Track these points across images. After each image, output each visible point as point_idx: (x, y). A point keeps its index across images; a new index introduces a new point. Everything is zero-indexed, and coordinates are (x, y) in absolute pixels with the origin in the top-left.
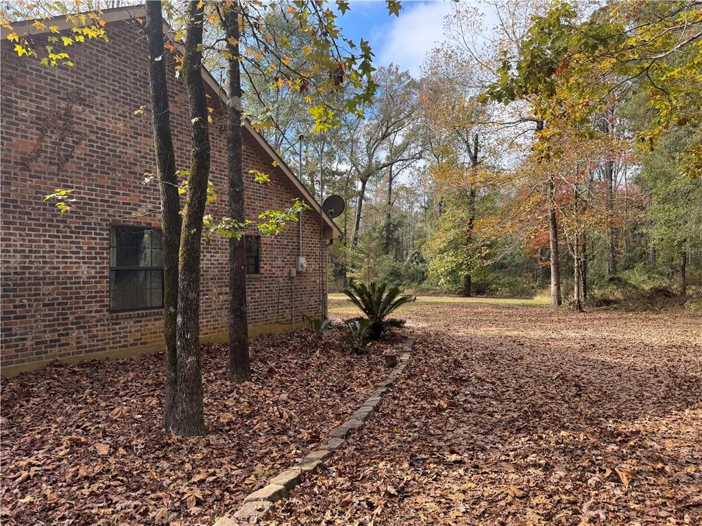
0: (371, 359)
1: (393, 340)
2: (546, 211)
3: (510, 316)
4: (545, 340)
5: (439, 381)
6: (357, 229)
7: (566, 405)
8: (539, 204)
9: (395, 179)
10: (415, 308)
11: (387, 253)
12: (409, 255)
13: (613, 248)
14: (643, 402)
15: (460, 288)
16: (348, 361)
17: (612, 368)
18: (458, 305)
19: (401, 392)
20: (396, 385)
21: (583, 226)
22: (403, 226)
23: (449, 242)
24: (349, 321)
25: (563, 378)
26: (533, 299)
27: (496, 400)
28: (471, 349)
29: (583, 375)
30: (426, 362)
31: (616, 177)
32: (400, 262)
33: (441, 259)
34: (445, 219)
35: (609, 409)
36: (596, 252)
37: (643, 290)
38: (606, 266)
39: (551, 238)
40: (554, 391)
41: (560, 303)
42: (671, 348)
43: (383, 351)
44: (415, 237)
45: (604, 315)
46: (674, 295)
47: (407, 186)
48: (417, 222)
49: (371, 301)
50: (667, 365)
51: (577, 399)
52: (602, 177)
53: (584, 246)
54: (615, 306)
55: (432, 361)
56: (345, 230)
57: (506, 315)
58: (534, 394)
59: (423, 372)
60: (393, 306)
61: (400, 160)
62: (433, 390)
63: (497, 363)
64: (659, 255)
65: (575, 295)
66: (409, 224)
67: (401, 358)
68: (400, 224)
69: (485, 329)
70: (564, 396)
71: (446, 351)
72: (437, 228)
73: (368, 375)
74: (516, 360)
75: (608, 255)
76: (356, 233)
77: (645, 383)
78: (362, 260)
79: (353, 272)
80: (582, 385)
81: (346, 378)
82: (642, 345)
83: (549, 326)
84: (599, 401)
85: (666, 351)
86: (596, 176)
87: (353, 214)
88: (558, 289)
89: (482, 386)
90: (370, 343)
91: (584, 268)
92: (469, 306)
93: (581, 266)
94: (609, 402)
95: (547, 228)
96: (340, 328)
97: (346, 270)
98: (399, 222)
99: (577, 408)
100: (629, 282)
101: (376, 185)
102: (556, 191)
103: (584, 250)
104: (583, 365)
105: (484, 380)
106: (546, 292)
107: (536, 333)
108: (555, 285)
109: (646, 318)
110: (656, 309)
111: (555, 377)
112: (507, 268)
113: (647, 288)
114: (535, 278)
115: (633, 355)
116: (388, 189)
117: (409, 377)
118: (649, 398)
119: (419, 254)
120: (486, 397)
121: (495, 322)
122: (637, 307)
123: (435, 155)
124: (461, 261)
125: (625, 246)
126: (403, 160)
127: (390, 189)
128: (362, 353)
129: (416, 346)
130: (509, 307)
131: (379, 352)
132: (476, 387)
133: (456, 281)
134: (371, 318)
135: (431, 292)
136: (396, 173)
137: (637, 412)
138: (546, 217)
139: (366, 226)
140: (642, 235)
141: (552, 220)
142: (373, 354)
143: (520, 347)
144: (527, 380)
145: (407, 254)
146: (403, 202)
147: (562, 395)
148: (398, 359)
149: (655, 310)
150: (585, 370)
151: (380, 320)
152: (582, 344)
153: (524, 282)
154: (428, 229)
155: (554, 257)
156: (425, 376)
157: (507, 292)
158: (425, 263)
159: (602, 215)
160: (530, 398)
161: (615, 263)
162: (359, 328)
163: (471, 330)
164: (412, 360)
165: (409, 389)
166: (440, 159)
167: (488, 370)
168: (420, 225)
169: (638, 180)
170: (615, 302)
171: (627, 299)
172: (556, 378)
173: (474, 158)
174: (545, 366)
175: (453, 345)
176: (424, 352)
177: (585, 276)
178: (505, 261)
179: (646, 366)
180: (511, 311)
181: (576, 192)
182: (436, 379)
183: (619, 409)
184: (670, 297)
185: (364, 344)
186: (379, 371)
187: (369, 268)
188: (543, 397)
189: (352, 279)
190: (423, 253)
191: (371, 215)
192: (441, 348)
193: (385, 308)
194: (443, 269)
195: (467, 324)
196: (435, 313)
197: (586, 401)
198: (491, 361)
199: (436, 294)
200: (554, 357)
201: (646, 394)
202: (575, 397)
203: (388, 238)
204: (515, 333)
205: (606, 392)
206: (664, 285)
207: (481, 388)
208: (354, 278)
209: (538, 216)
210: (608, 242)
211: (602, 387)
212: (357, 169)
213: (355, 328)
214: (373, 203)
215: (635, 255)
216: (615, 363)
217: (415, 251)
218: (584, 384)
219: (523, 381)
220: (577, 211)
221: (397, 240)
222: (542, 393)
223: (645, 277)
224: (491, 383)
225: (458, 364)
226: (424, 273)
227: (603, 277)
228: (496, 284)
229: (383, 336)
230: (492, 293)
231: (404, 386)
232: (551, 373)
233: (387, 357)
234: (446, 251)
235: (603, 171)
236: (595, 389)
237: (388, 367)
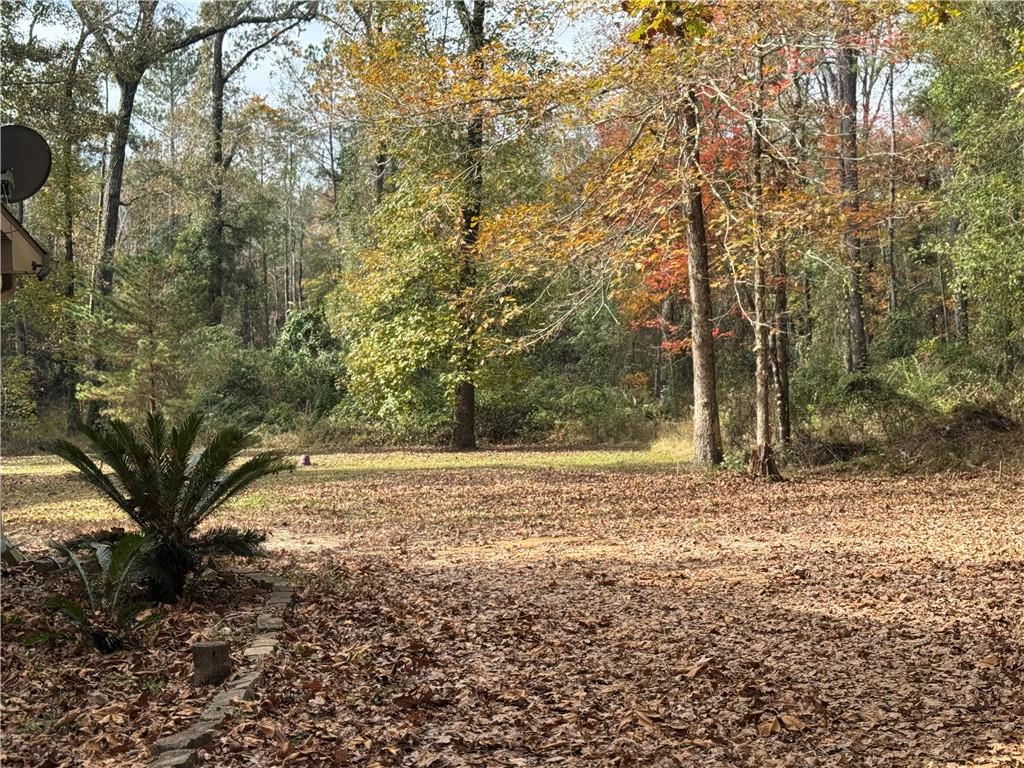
0: (148, 662)
1: (226, 595)
2: (676, 191)
3: (582, 501)
4: (675, 566)
5: (360, 714)
6: (110, 240)
7: (717, 751)
8: (656, 170)
9: (233, 82)
10: (302, 493)
11: (216, 319)
12: (288, 324)
13: (858, 296)
14: (920, 725)
15: (444, 424)
16: (67, 678)
17: (848, 635)
18: (433, 477)
19: (240, 758)
20: (224, 740)
21: (774, 235)
22: (265, 233)
23: (408, 285)
24: (74, 545)
25: (714, 673)
26: (649, 448)
27: (527, 752)
28: (466, 606)
29: (770, 662)
30: (326, 658)
31: (867, 94)
32: (258, 346)
33: (385, 336)
34: (393, 212)
35: (831, 753)
36: (815, 309)
37: (936, 412)
38: (843, 349)
39: (691, 270)
40: (688, 714)
41: (717, 457)
42: (1001, 571)
43: (189, 635)
44: (307, 269)
45: (834, 487)
46: (1013, 424)
47: (273, 103)
48: (310, 221)
49: (149, 477)
50: (986, 618)
51: (749, 731)
52: (831, 95)
53: (782, 293)
54: (864, 459)
55: (344, 652)
56: (70, 245)
57: (571, 501)
58: (634, 724)
59: (313, 688)
60: (223, 488)
61: (248, 20)
62: (339, 741)
63: (536, 642)
64: (978, 314)
65: (759, 433)
66: (285, 227)
67: (248, 651)
68: (255, 227)
69: (510, 545)
70: (714, 726)
71: (391, 619)
72: (370, 238)
73: (133, 715)
74: (591, 629)
75: (845, 317)
76: (108, 255)
77: (927, 671)
78: (129, 342)
79: (98, 384)
80: (766, 689)
81: (58, 731)
82: (928, 566)
83: (689, 524)
84: (806, 730)
85: (986, 578)
86: (815, 91)
87: (96, 191)
88: (714, 417)
89: (489, 717)
90: (148, 613)
91: (782, 356)
92: (471, 477)
93: (774, 349)
94: (834, 731)
95: (680, 242)
96: (44, 568)
97: (78, 378)
98: (253, 220)
99: (746, 757)
100: (900, 391)
101: (171, 99)
102: (703, 131)
103: (782, 304)
104: (773, 632)
105: (494, 697)
106: (683, 427)
107: (649, 548)
108: (705, 405)
109: (942, 490)
110: (969, 464)
111: (694, 670)
112: (578, 359)
113: (944, 405)
114: (653, 389)
115: (903, 596)
116: (210, 111)
117: (268, 710)
118: (936, 712)
119: (317, 321)
120: (497, 747)
121: (539, 523)
122: (920, 461)
123: (357, 11)
124: (443, 341)
125: (891, 291)
126: (256, 21)
127: (218, 113)
128: (118, 645)
129: (300, 611)
130: (581, 475)
131: (177, 639)
132: (471, 720)
133: (431, 404)
134: (150, 531)
135: (357, 439)
136: (235, 61)
137: (903, 754)
138: (677, 207)
139: (141, 233)
140: (931, 259)
141: (692, 217)
142: (156, 646)
143: (606, 591)
144: (617, 685)
145: (281, 322)
146: (262, 155)
147: (710, 721)
148: (236, 655)
149: (966, 468)
150: (776, 646)
151: (181, 536)
152: (773, 572)
153: (626, 401)
154: (344, 243)
155: (700, 325)
156: (318, 700)
157: (578, 432)
158: (339, 348)
159: (824, 205)
160: (623, 739)
161: (864, 338)
162: (106, 567)
163: (470, 552)
164: (282, 656)
165: (266, 745)
166: (374, 25)
167: (509, 667)
168: (319, 230)
169: (923, 106)
170: (865, 448)
171: (897, 438)
172: (698, 674)
173: (475, 27)
174: (670, 641)
175: (413, 598)
176: (322, 626)
177: (786, 378)
178: (572, 340)
179: (934, 623)
180: (585, 487)
181: (758, 138)
182: (353, 707)
183: (857, 749)
184: (1004, 429)
185: (127, 617)
186: (170, 699)
187: (156, 368)
188: (657, 734)
189: (96, 405)
190: (331, 317)
191: (156, 194)
192: (377, 611)
193: (196, 498)
194: (390, 368)
195: (458, 531)
196: (367, 503)
197: (773, 733)
198: (520, 636)
199: (371, 445)
200: (695, 614)
201: (929, 701)
202: (742, 724)
203: (217, 271)
204: (594, 551)
205: (825, 704)
206: (989, 397)
207: (485, 721)
208: (105, 404)
209: (656, 204)
210: (848, 280)
211: (817, 691)
212: (102, 42)
213: (93, 566)
214: (165, 158)
215: (919, 315)
216: (856, 620)
217: (305, 312)
218: (769, 685)
219: (606, 689)
220: (760, 192)
221: (246, 278)
222: (656, 720)
223: (941, 377)
224: (515, 703)
225: (422, 656)
226: (332, 380)
227: (835, 378)
228: (548, 407)
229: (194, 588)
230: (535, 437)
231: (250, 739)
232: (683, 661)
233: (197, 653)
234: (399, 311)
235: (833, 77)
236: (797, 699)
237: (201, 684)
